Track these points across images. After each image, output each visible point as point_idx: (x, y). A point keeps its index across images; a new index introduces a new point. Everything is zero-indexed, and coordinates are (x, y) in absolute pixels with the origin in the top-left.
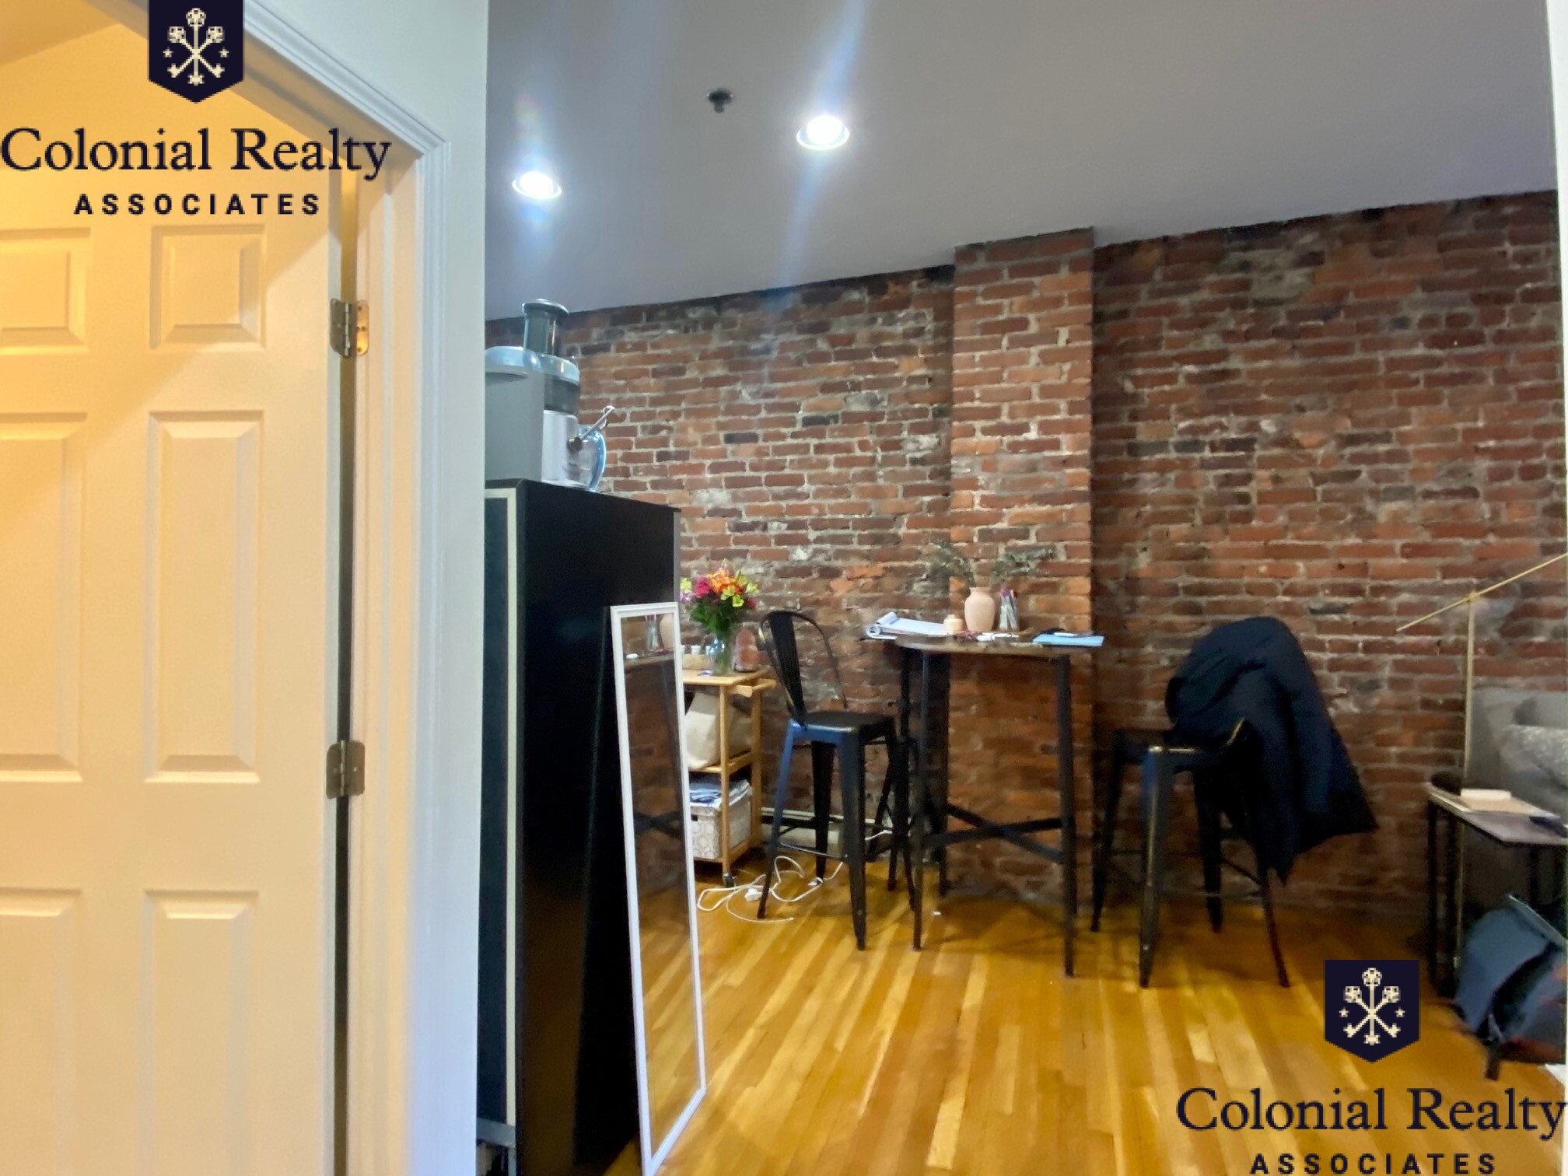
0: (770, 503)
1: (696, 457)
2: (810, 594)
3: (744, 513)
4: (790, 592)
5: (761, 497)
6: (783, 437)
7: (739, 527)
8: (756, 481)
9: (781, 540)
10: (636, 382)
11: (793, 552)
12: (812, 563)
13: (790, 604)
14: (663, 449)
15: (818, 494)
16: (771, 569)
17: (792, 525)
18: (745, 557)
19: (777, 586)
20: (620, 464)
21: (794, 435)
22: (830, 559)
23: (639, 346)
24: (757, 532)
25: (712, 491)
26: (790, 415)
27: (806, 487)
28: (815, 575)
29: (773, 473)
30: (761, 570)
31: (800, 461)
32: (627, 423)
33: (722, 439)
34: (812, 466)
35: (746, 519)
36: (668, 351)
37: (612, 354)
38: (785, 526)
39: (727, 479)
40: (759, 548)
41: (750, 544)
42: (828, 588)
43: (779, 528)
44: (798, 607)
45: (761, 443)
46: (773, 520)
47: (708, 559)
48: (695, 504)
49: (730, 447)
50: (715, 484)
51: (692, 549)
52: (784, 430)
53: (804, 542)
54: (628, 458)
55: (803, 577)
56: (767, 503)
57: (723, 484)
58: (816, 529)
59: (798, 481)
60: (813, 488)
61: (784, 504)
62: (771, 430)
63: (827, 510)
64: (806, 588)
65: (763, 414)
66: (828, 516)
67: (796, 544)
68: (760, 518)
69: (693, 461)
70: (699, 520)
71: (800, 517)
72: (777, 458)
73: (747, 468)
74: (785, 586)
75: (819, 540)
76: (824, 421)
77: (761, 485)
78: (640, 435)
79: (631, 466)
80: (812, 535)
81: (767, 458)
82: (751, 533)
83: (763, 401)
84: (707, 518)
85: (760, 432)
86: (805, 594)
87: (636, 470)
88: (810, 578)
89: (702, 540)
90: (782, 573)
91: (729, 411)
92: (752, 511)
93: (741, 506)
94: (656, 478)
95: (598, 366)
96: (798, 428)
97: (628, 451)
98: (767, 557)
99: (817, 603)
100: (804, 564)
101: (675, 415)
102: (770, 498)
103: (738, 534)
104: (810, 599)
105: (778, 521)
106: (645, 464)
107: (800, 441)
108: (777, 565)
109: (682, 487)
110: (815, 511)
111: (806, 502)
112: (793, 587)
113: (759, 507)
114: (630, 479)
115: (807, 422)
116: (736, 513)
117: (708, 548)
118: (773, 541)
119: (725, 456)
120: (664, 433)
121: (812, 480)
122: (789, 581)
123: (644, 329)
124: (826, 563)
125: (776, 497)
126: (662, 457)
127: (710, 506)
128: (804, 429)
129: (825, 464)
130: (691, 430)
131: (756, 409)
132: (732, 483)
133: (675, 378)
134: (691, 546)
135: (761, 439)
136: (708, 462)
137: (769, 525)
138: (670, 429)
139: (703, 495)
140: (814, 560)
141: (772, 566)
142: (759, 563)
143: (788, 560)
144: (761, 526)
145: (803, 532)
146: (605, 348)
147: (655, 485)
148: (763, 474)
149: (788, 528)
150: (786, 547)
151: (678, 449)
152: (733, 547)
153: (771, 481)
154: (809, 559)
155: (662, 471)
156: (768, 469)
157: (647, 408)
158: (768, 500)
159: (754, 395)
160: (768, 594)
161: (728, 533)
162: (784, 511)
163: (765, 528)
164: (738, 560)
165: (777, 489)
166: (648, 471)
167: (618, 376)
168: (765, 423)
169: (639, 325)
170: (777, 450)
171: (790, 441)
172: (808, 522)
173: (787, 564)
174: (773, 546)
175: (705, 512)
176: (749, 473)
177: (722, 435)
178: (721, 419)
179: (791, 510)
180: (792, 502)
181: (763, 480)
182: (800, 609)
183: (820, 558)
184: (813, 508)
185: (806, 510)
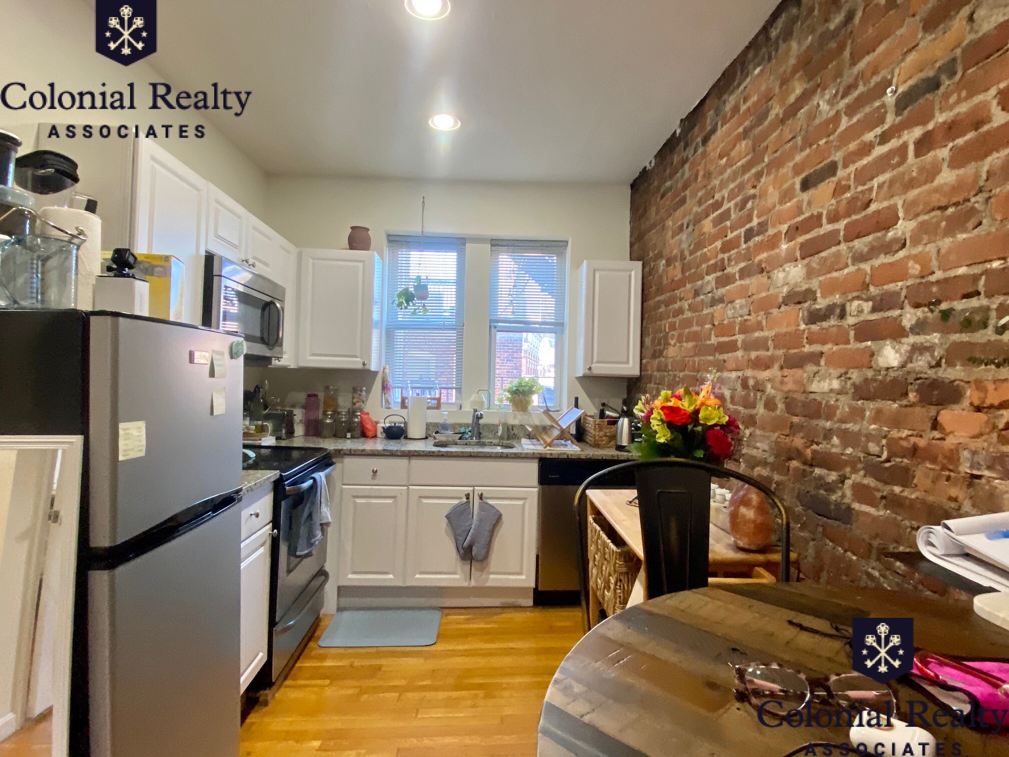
0: (851, 269)
1: (774, 226)
2: (905, 433)
3: (818, 295)
4: (873, 426)
5: (835, 264)
6: (867, 149)
7: (815, 317)
8: (831, 239)
9: (866, 331)
10: (733, 154)
11: (880, 349)
12: (909, 373)
13: (873, 448)
14: (748, 226)
15: (925, 231)
16: (849, 383)
17: (882, 304)
18: (818, 364)
19: (856, 414)
20: (720, 256)
21: (884, 138)
22: (938, 364)
23: (736, 109)
24: (833, 322)
25: (787, 267)
26: (877, 104)
27: (904, 227)
28: (912, 396)
29: (854, 217)
30: (836, 384)
31: (892, 182)
32: (725, 207)
33: (798, 186)
34: (911, 184)
35: (822, 303)
36: (755, 98)
37: (719, 133)
38: (867, 306)
39: (802, 246)
40: (835, 348)
41: (824, 343)
42: (935, 425)
43: (861, 311)
44: (885, 455)
45: (841, 173)
46: (853, 299)
47: (782, 368)
48: (772, 291)
49: (806, 196)
50: (791, 259)
51: (769, 353)
52: (869, 136)
53: (897, 333)
54: (725, 248)
55: (894, 401)
56: (846, 271)
57: (798, 254)
58: (917, 306)
59: (887, 220)
60: (912, 224)
61: (866, 267)
62: (853, 146)
63: (934, 263)
64: (897, 422)
65: (844, 123)
66: (939, 275)
67: (883, 338)
68: (837, 298)
69: (771, 232)
70: (775, 311)
71: (891, 287)
72: (860, 188)
73: (824, 220)
74: (868, 413)
75: (920, 327)
76: (933, 85)
77: (839, 243)
78: (733, 216)
79: (726, 256)
80: (909, 317)
81: (848, 195)
82: (825, 324)
83: (842, 104)
84: (783, 308)
85: (838, 156)
86: (895, 434)
87: (729, 259)
88: (904, 402)
89: (780, 341)
90: (863, 392)
91: (808, 143)
92: (829, 290)
93: (814, 284)
94: (742, 265)
95: (710, 154)
96: (891, 119)
97: (725, 239)
98: (847, 363)
99: (914, 451)
100: (892, 374)
101: (759, 175)
102: (850, 262)
103: (815, 328)
104: (904, 444)
105: (858, 298)
106: (736, 251)
107: (894, 143)
108: (855, 376)
109: (762, 271)
110: (915, 268)
111: (901, 254)
112: (878, 416)
113: (837, 278)
114: (726, 272)
115: (903, 103)
116: (809, 295)
117: (781, 352)
118: (852, 333)
119: (800, 212)
120: (749, 205)
121: (912, 211)
122: (872, 405)
123: (739, 85)
124: (931, 373)
125: (860, 258)
126: (749, 235)
127: (785, 290)
128: (899, 119)
129: (932, 172)
130: (771, 189)
131: (836, 119)
132: (809, 250)
133: (760, 128)
134: (768, 350)
135: (840, 166)
136: (784, 228)
137: (848, 308)
138: (754, 197)
139: (779, 275)
140: (910, 366)
141: (850, 378)
142: (835, 372)
143: (871, 367)
144: (838, 311)
145: (896, 313)
146: (714, 131)
147: (744, 273)
148: (841, 225)
149: (874, 310)
150: (869, 343)
151: (760, 220)
152: (807, 349)
153: (853, 233)
154: (903, 366)
155: (748, 256)
156: (848, 214)
157: (739, 181)
158: (847, 266)
159: (831, 102)
160: (844, 426)
161: (803, 327)
162: (868, 280)
163: (842, 316)
164: (811, 368)
165: (860, 244)
166: (740, 258)
167: (721, 157)
168: (846, 137)
169: (736, 83)
170: (863, 176)
171: (880, 151)
172: (904, 293)
173: (870, 374)
174: (854, 345)
175: (780, 300)
176: (827, 228)
177: (798, 181)
178: (798, 158)
179: (880, 276)
180: (883, 259)
181: (842, 233)
182: (888, 460)
183: (921, 363)
184: (911, 263)
185: (897, 272)
